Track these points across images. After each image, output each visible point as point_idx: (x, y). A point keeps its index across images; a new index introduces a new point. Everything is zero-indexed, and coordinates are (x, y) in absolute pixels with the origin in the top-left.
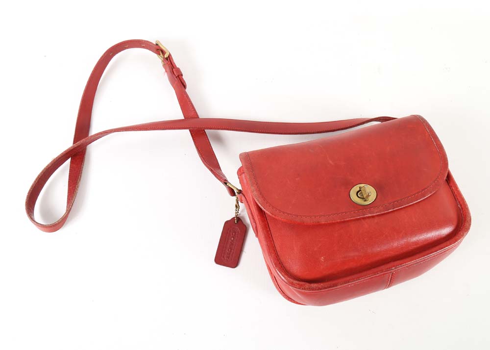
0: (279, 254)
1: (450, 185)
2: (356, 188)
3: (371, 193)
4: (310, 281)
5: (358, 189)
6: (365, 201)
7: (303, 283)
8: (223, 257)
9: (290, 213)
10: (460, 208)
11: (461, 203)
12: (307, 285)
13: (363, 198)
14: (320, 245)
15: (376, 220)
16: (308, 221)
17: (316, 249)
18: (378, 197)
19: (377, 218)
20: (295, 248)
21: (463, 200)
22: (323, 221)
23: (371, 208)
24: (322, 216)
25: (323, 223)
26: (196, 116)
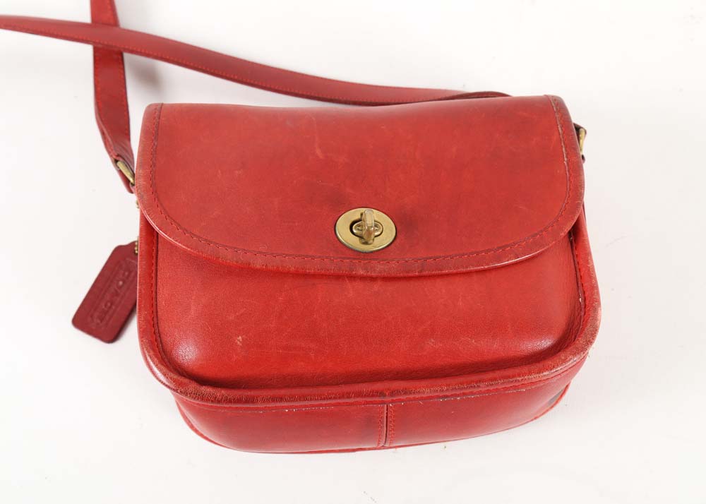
0: (159, 313)
1: (576, 252)
2: (354, 214)
3: (383, 230)
4: (202, 381)
5: (357, 217)
6: (366, 243)
7: (186, 381)
8: (92, 316)
9: (198, 234)
10: (582, 303)
11: (587, 294)
12: (193, 386)
13: (361, 237)
14: (242, 311)
15: (376, 287)
16: (228, 256)
17: (231, 318)
18: (398, 240)
19: (379, 283)
20: (193, 308)
21: (594, 288)
22: (258, 263)
23: (374, 259)
24: (260, 252)
25: (258, 267)
26: (114, 21)
